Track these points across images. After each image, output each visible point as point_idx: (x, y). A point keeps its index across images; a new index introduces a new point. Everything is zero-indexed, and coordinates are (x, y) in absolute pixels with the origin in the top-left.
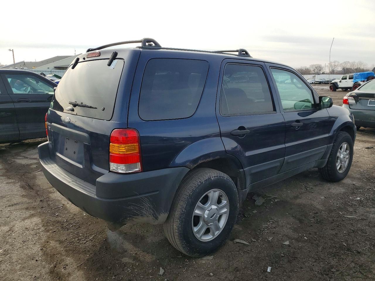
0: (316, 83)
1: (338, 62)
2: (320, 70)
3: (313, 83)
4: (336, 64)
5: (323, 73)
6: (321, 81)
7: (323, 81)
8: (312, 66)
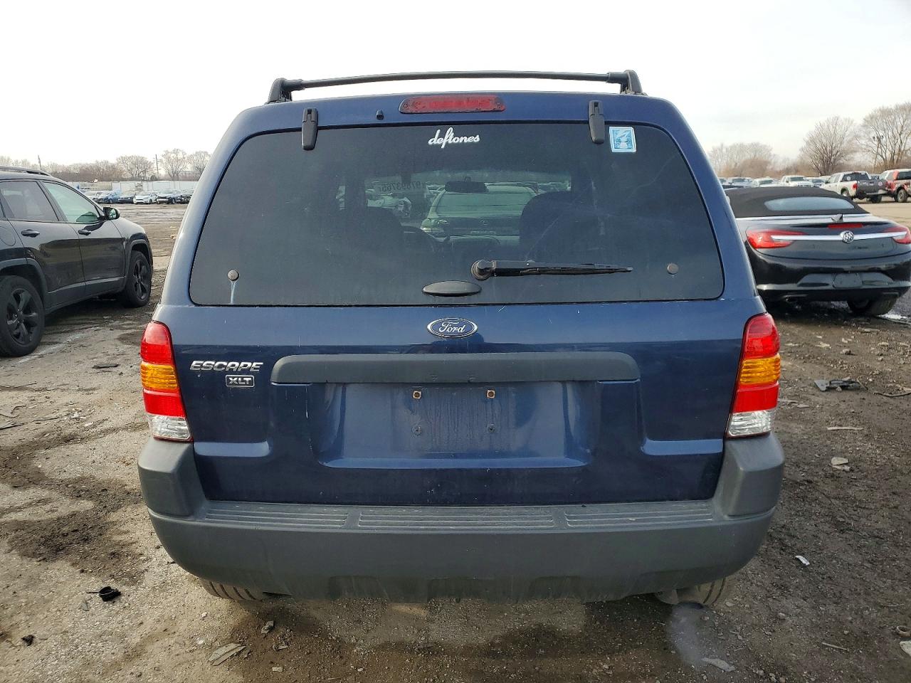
0: (161, 202)
1: (184, 153)
2: (145, 171)
3: (153, 201)
4: (180, 156)
5: (154, 179)
6: (171, 196)
7: (175, 196)
8: (123, 160)
